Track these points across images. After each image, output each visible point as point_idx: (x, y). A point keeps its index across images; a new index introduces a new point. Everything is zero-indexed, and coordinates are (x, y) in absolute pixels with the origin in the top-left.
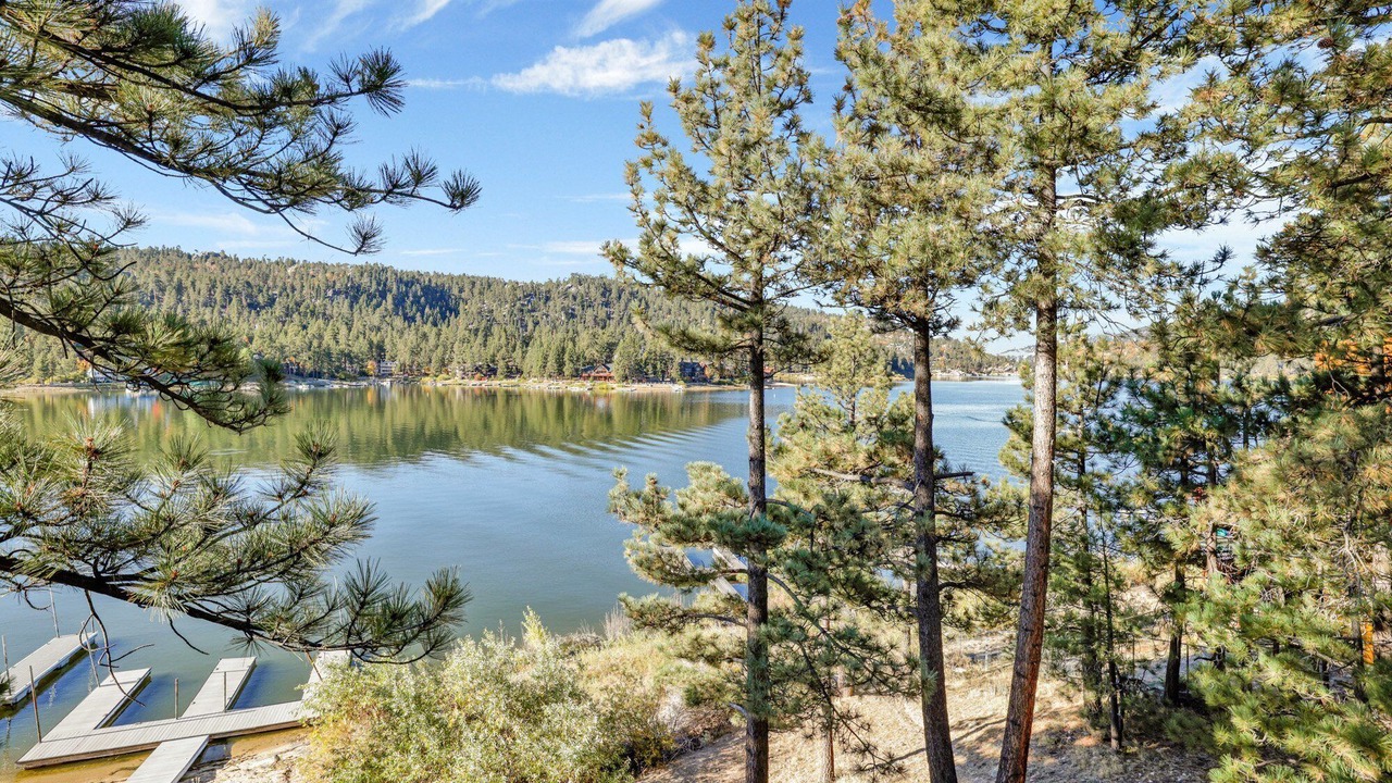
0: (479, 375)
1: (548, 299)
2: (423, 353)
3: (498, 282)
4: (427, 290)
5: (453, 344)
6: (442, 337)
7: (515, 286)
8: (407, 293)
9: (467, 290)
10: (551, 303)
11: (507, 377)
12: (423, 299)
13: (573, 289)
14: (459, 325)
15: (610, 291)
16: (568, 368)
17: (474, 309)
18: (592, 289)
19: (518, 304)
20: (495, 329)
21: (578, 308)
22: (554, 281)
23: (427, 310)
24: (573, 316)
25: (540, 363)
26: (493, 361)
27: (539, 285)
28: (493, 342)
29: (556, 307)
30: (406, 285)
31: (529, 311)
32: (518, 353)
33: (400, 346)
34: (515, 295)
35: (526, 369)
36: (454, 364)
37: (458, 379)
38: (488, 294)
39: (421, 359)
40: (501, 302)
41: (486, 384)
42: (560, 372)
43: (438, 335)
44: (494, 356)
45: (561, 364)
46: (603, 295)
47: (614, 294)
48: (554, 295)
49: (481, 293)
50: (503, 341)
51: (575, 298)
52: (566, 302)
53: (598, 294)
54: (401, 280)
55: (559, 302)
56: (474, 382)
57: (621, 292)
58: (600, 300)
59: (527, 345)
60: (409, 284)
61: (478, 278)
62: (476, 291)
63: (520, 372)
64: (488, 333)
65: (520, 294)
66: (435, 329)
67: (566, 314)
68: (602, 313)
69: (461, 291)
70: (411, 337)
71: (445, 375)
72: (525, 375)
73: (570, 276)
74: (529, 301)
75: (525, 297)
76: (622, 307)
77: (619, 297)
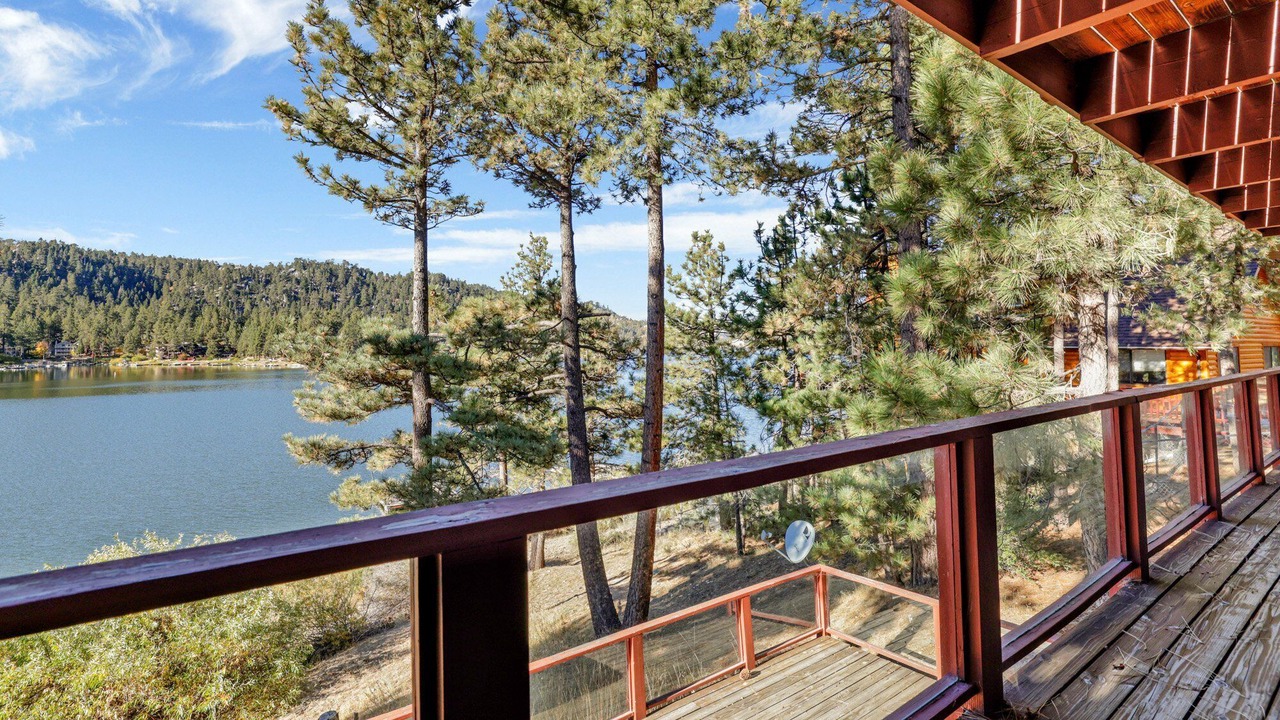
0: (183, 355)
1: (268, 282)
2: (113, 334)
3: (210, 264)
4: (121, 271)
5: (152, 324)
6: (139, 317)
7: (230, 269)
8: (94, 274)
9: (172, 271)
10: (271, 286)
11: (217, 356)
12: (116, 280)
13: (296, 274)
14: (162, 306)
15: (337, 277)
17: (181, 290)
18: (318, 274)
19: (234, 287)
20: (206, 310)
21: (301, 292)
22: (276, 265)
23: (121, 290)
24: (296, 299)
25: (257, 342)
26: (202, 341)
27: (258, 269)
28: (202, 322)
29: (276, 289)
30: (93, 264)
31: (246, 294)
32: (232, 332)
33: (83, 325)
34: (231, 278)
35: (239, 348)
36: (154, 344)
37: (157, 359)
38: (198, 276)
39: (111, 339)
40: (214, 282)
41: (191, 363)
43: (134, 315)
44: (203, 335)
46: (329, 280)
47: (340, 279)
48: (275, 277)
49: (190, 275)
50: (214, 321)
51: (298, 282)
52: (288, 286)
53: (324, 280)
54: (87, 260)
55: (280, 285)
56: (177, 362)
57: (348, 275)
58: (326, 284)
59: (243, 324)
60: (100, 264)
61: (186, 260)
62: (184, 273)
63: (233, 351)
64: (196, 314)
65: (236, 276)
66: (130, 309)
67: (289, 296)
68: (327, 296)
69: (165, 271)
70: (98, 316)
71: (141, 356)
72: (238, 354)
73: (293, 261)
74: (246, 284)
75: (242, 280)
76: (350, 291)
77: (347, 281)
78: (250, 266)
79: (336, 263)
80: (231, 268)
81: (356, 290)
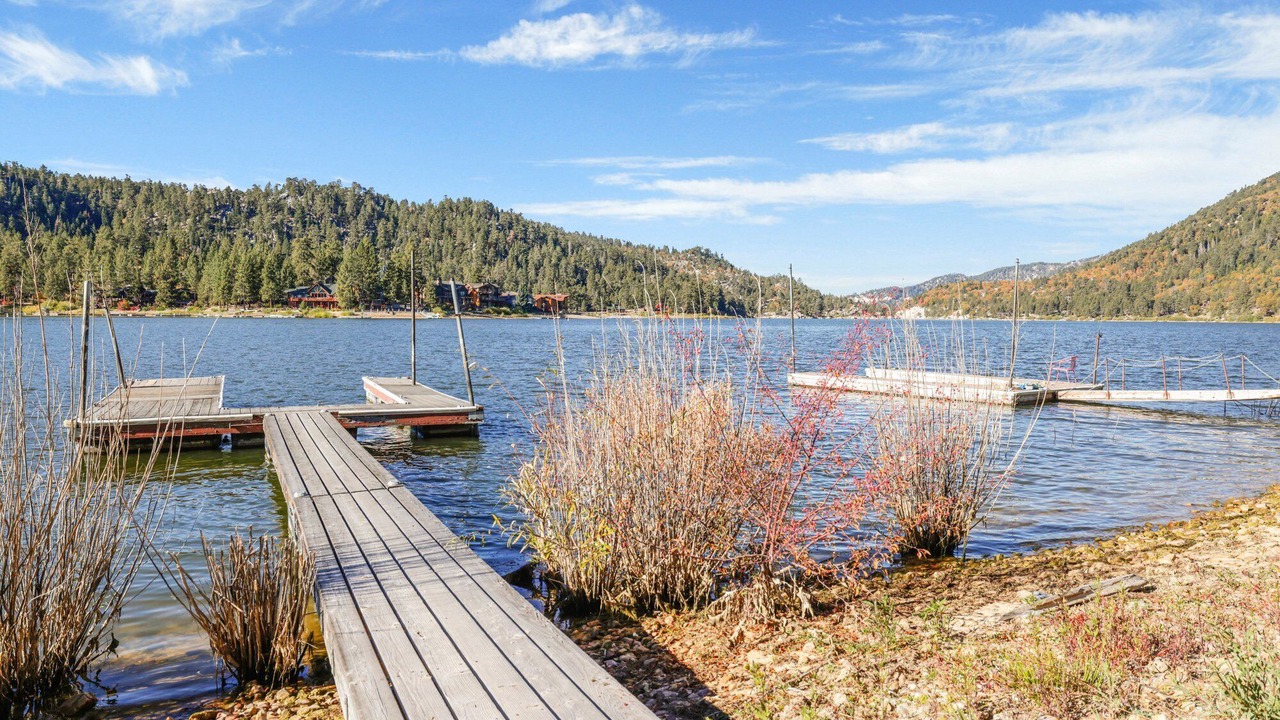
0: (124, 302)
1: (251, 213)
3: (175, 188)
4: (56, 195)
5: (82, 258)
6: (66, 249)
7: (200, 193)
8: (22, 198)
9: (125, 196)
10: (255, 219)
11: (170, 305)
12: (51, 208)
13: (290, 201)
15: (344, 206)
16: (265, 292)
18: (318, 198)
19: (206, 218)
21: (296, 227)
22: (262, 189)
23: (58, 220)
24: (289, 236)
25: (224, 284)
26: (149, 283)
27: (238, 194)
28: (153, 257)
29: (264, 219)
30: (23, 185)
31: (222, 229)
32: (191, 269)
34: (201, 206)
35: (202, 293)
38: (158, 203)
40: (180, 213)
41: (135, 314)
42: (254, 299)
43: (61, 246)
44: (151, 274)
45: (255, 286)
46: (334, 210)
47: (349, 209)
48: (262, 204)
49: (148, 201)
50: (167, 254)
51: (292, 212)
52: (279, 217)
53: (326, 210)
54: (13, 180)
55: (268, 216)
56: (114, 312)
57: (359, 203)
58: (328, 217)
60: (29, 185)
61: (144, 183)
62: (140, 198)
63: (193, 297)
65: (208, 203)
67: (280, 233)
69: (116, 197)
71: (68, 304)
72: (200, 302)
73: (285, 183)
74: (223, 215)
75: (217, 209)
76: (361, 227)
77: (358, 212)
78: (228, 189)
79: (343, 187)
80: (202, 193)
81: (370, 225)
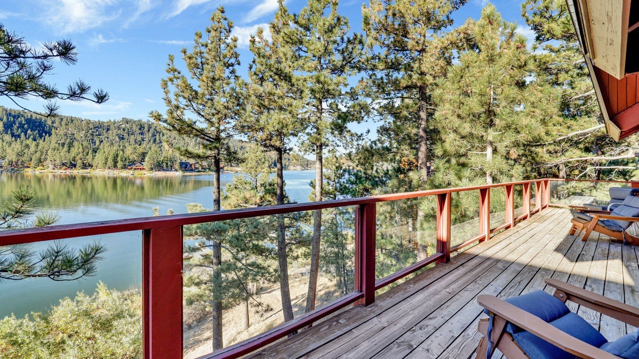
0: (65, 167)
1: (108, 130)
2: (26, 155)
3: (78, 119)
4: (29, 121)
5: (47, 151)
6: (40, 147)
7: (88, 122)
8: (14, 122)
9: (57, 122)
10: (110, 132)
11: (82, 168)
12: (26, 126)
13: (123, 126)
14: (51, 142)
15: (144, 127)
16: (120, 164)
17: (62, 132)
18: (134, 126)
19: (90, 131)
20: (76, 144)
21: (126, 136)
22: (112, 121)
23: (29, 132)
24: (123, 139)
25: (103, 162)
26: (74, 160)
27: (103, 122)
28: (74, 151)
29: (113, 134)
30: (14, 117)
31: (97, 135)
32: (90, 156)
33: (9, 150)
34: (89, 127)
35: (94, 164)
36: (48, 161)
37: (50, 169)
38: (71, 125)
39: (25, 158)
40: (80, 129)
41: (69, 172)
42: (115, 166)
43: (37, 145)
44: (75, 157)
45: (115, 162)
46: (140, 129)
47: (146, 129)
48: (112, 127)
49: (66, 124)
50: (81, 150)
51: (124, 130)
52: (119, 132)
53: (137, 129)
54: (10, 114)
55: (115, 131)
56: (61, 171)
57: (150, 127)
58: (138, 131)
59: (96, 152)
61: (65, 117)
62: (63, 123)
63: (91, 166)
64: (71, 145)
65: (91, 126)
66: (34, 143)
67: (119, 137)
68: (139, 138)
69: (53, 123)
70: (17, 146)
71: (42, 168)
72: (93, 167)
73: (122, 119)
74: (97, 130)
75: (95, 128)
76: (150, 135)
77: (149, 131)
78: (99, 121)
79: (143, 121)
80: (89, 122)
81: (154, 135)
